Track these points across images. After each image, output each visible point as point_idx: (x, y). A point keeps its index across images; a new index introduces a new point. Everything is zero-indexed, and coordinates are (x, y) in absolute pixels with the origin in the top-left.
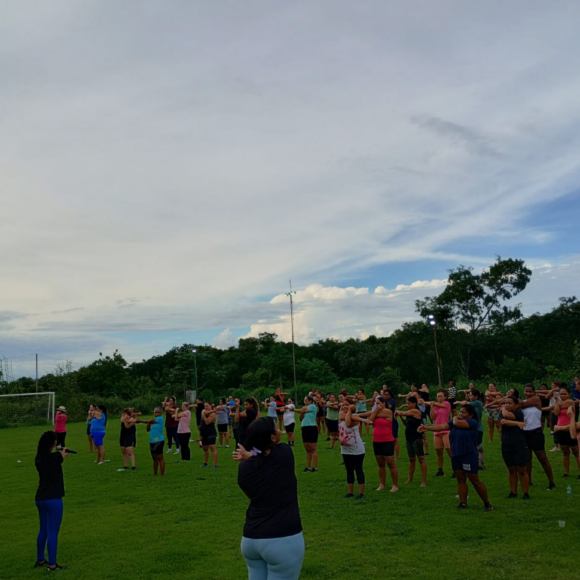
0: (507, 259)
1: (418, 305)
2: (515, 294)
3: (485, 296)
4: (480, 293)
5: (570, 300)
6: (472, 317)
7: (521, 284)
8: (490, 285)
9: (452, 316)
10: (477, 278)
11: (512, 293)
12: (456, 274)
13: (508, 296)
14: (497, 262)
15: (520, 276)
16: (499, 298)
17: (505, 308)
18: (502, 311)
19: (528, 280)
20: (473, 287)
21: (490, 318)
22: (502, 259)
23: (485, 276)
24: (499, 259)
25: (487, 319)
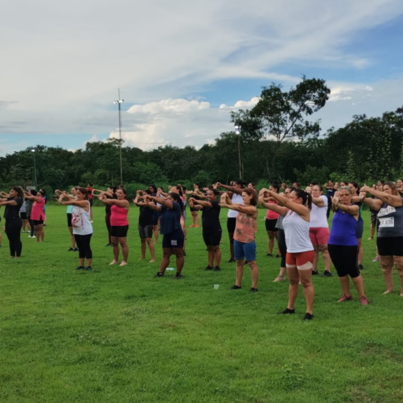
0: (311, 78)
1: (233, 116)
2: (316, 110)
3: (291, 111)
4: (287, 108)
5: (361, 118)
6: (278, 130)
7: (321, 102)
8: (296, 101)
9: (262, 127)
10: (285, 94)
11: (313, 110)
12: (267, 91)
13: (310, 112)
14: (302, 81)
15: (321, 95)
16: (303, 114)
17: (307, 123)
18: (304, 125)
19: (327, 99)
20: (282, 103)
21: (294, 131)
22: (307, 78)
23: (292, 93)
24: (304, 78)
25: (291, 131)
